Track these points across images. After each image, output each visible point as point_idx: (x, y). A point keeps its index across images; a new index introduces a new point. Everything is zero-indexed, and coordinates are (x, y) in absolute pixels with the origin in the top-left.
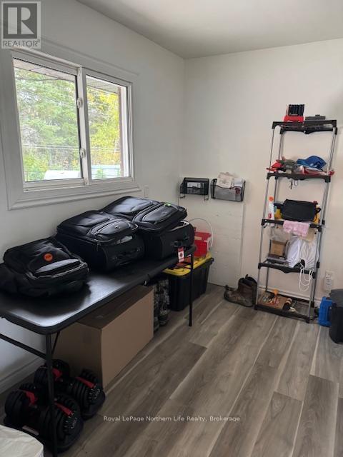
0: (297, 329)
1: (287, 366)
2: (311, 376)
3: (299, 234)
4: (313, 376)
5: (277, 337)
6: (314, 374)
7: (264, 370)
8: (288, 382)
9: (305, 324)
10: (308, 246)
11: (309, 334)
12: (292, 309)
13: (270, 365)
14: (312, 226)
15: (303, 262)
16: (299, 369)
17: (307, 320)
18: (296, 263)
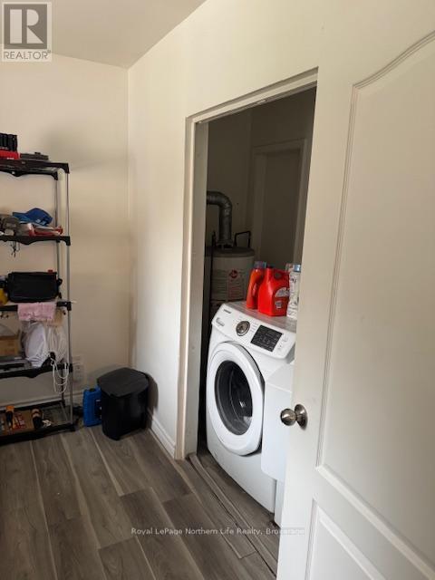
0: (66, 446)
1: (89, 503)
2: (121, 497)
3: (43, 319)
4: (125, 496)
5: (49, 472)
6: (123, 494)
7: (65, 530)
8: (105, 524)
9: (70, 435)
10: (55, 332)
11: (85, 445)
12: (47, 423)
13: (68, 518)
14: (59, 305)
15: (53, 355)
16: (104, 498)
17: (71, 428)
18: (43, 360)
